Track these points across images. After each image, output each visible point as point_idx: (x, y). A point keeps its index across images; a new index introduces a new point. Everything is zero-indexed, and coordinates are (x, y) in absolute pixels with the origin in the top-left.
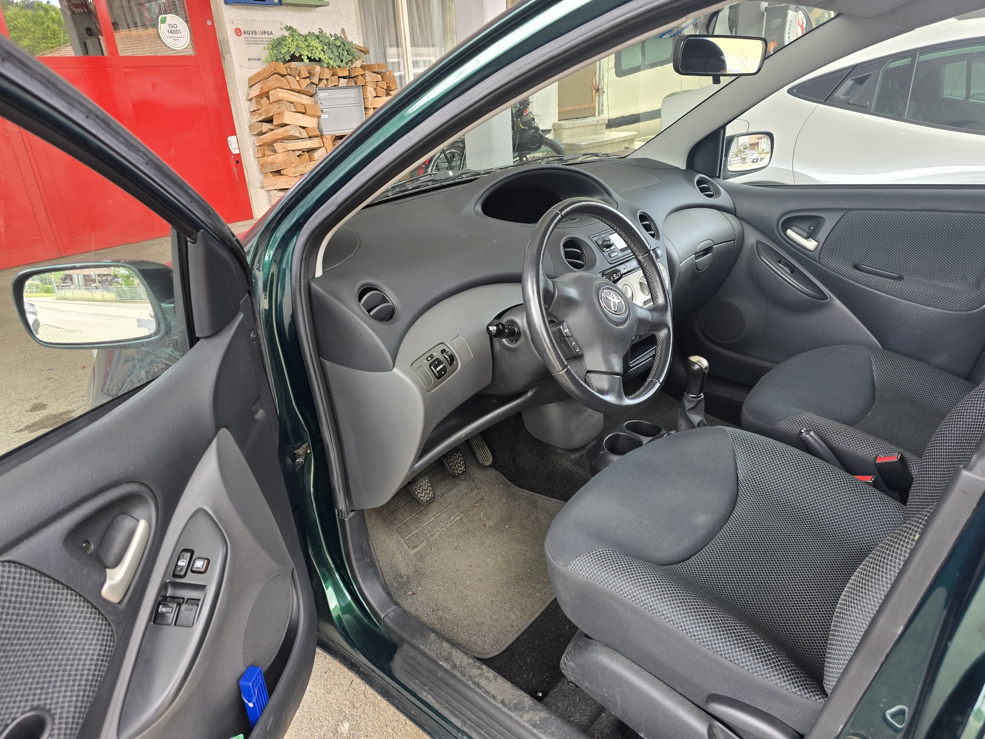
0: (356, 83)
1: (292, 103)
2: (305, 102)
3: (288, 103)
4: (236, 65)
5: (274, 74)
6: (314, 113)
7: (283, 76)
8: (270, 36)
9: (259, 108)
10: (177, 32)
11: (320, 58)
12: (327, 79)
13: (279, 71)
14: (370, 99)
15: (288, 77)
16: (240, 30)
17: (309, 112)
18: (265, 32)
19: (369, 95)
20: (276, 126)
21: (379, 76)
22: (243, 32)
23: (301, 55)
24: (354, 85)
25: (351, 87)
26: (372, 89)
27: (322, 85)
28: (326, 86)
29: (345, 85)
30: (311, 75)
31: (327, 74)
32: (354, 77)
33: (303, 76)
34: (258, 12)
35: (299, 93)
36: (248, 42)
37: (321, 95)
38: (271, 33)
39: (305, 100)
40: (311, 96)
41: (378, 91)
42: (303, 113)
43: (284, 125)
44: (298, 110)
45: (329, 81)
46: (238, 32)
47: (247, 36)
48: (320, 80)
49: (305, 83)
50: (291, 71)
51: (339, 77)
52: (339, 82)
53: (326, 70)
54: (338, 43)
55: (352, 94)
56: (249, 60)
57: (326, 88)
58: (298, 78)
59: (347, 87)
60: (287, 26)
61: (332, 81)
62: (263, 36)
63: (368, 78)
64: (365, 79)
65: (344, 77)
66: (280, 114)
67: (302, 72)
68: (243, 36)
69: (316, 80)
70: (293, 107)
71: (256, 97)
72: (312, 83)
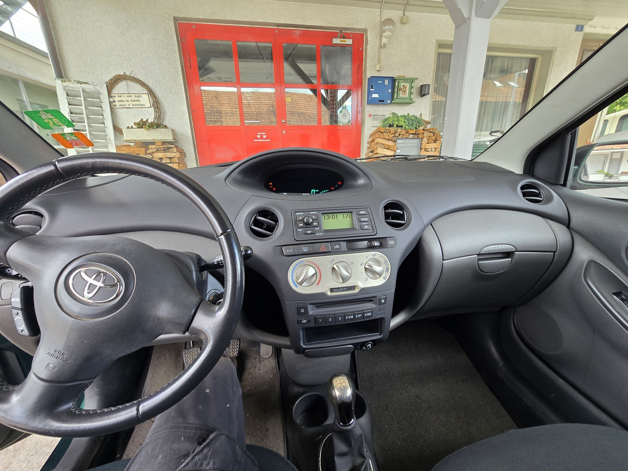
0: (418, 136)
1: (384, 144)
2: (390, 144)
3: (381, 144)
4: (366, 129)
5: (378, 132)
6: (393, 149)
7: (382, 133)
8: (384, 117)
9: (370, 146)
10: (346, 116)
11: (401, 125)
12: (403, 135)
13: (380, 131)
14: (424, 144)
15: (384, 133)
16: (371, 115)
17: (390, 148)
18: (382, 115)
19: (424, 142)
20: (374, 154)
21: (432, 134)
22: (372, 115)
23: (393, 124)
24: (417, 137)
25: (415, 138)
26: (426, 140)
27: (400, 137)
28: (402, 137)
29: (412, 137)
30: (396, 132)
31: (403, 132)
32: (418, 134)
33: (391, 133)
34: (381, 107)
35: (388, 140)
36: (373, 120)
37: (399, 141)
38: (385, 116)
39: (390, 143)
40: (394, 142)
41: (429, 140)
42: (388, 149)
43: (377, 154)
44: (385, 147)
45: (404, 135)
46: (370, 115)
47: (373, 117)
48: (400, 135)
49: (391, 136)
50: (386, 131)
51: (410, 134)
52: (409, 136)
53: (403, 131)
54: (414, 119)
55: (416, 142)
56: (372, 127)
57: (402, 138)
58: (389, 134)
59: (413, 138)
60: (393, 113)
61: (405, 135)
62: (381, 117)
63: (425, 135)
64: (423, 135)
65: (412, 134)
66: (377, 149)
67: (391, 131)
68: (372, 117)
69: (397, 135)
70: (383, 146)
71: (370, 142)
72: (395, 136)
